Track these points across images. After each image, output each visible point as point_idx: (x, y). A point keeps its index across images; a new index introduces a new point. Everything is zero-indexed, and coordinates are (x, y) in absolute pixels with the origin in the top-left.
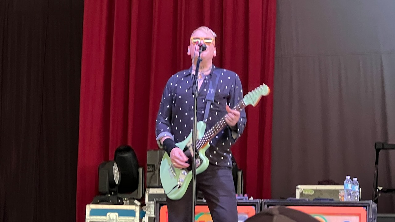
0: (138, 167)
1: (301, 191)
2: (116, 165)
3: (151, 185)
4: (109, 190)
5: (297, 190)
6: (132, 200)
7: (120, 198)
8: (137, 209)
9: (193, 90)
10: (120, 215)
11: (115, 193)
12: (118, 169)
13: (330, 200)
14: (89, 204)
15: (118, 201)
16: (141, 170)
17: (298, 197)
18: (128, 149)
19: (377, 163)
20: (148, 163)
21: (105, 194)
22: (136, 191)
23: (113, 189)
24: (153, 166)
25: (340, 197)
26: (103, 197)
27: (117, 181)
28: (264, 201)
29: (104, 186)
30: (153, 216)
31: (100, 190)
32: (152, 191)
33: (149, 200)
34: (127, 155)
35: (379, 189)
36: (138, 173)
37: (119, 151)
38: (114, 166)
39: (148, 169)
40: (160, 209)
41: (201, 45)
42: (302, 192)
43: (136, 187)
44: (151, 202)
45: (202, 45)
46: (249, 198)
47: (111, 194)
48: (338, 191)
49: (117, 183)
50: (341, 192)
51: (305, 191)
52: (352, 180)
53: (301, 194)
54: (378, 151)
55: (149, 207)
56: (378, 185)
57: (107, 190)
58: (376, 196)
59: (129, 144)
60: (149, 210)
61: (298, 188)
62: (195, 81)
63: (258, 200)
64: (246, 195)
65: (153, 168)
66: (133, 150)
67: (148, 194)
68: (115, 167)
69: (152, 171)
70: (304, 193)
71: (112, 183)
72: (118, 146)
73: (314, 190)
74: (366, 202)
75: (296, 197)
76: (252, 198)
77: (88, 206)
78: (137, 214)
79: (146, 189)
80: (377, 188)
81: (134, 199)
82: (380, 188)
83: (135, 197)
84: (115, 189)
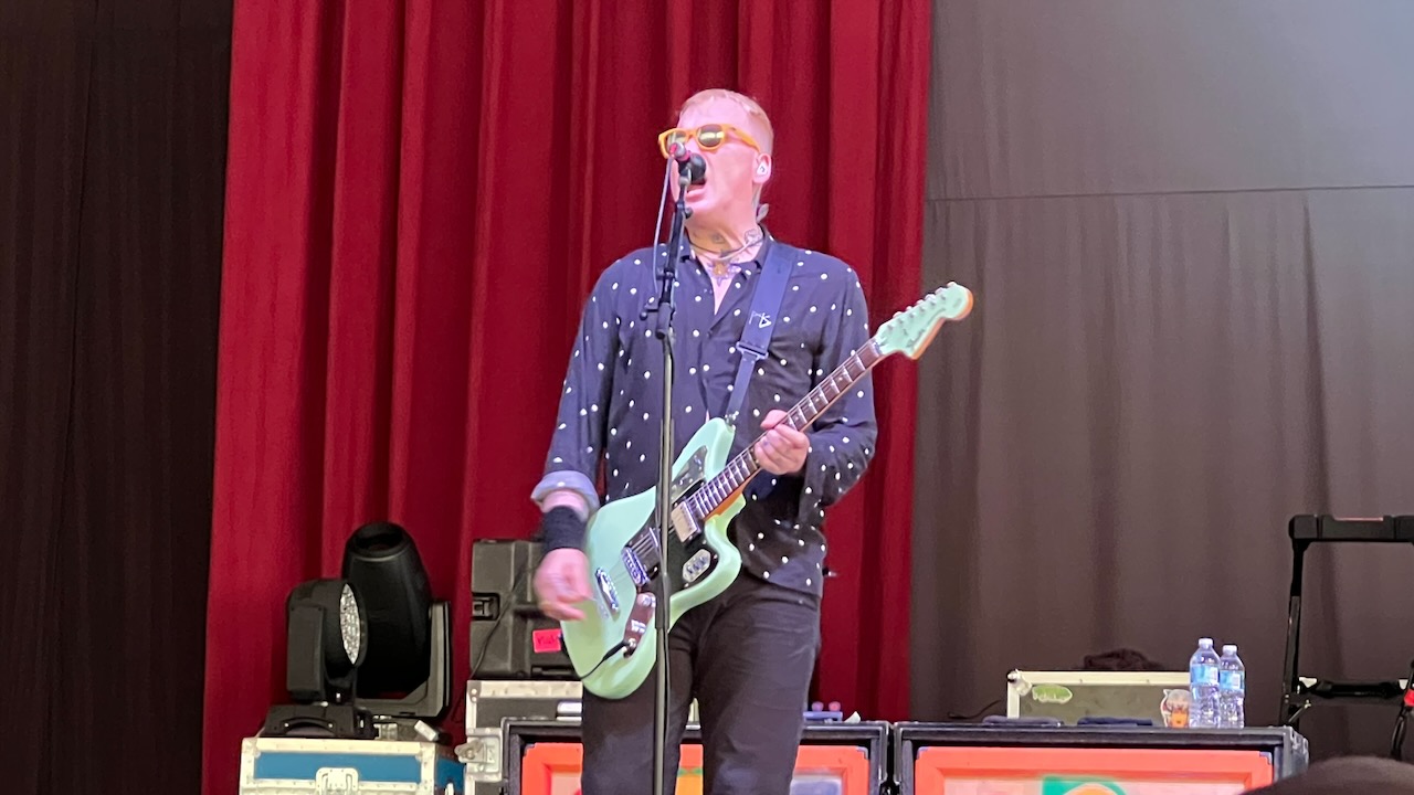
0: (428, 602)
1: (1025, 692)
2: (351, 593)
3: (486, 668)
4: (326, 685)
5: (1009, 684)
6: (409, 723)
7: (363, 715)
8: (427, 754)
9: (661, 321)
10: (364, 777)
11: (346, 698)
12: (356, 611)
13: (1140, 724)
14: (252, 735)
15: (356, 723)
16: (438, 613)
17: (1013, 711)
18: (392, 538)
19: (1296, 589)
20: (475, 588)
21: (309, 699)
22: (420, 690)
23: (338, 682)
24: (494, 598)
25: (1164, 713)
26: (302, 711)
27: (353, 648)
28: (900, 727)
29: (306, 671)
30: (497, 779)
31: (292, 685)
32: (491, 689)
33: (480, 724)
34: (391, 558)
35: (1302, 684)
36: (428, 624)
37: (358, 544)
38: (343, 600)
39: (477, 607)
40: (522, 754)
41: (685, 159)
42: (1030, 695)
43: (422, 673)
44: (488, 731)
45: (689, 160)
46: (844, 718)
47: (332, 700)
48: (1158, 691)
49: (353, 660)
50: (1173, 699)
51: (1040, 693)
52: (1220, 653)
53: (1026, 701)
54: (1300, 546)
55: (479, 747)
56: (1299, 672)
57: (316, 681)
58: (1294, 709)
59: (395, 519)
60: (478, 758)
61: (1012, 681)
62: (666, 289)
63: (877, 725)
64: (835, 706)
65: (495, 606)
66: (410, 540)
67: (475, 699)
68: (348, 600)
69: (490, 618)
70: (1035, 697)
71: (335, 662)
72: (356, 526)
73: (1070, 687)
74: (1271, 731)
75: (1004, 713)
76: (855, 717)
77: (246, 743)
78: (428, 773)
79: (470, 683)
80: (1296, 682)
81: (414, 717)
82: (1309, 682)
83: (417, 715)
84: (345, 683)
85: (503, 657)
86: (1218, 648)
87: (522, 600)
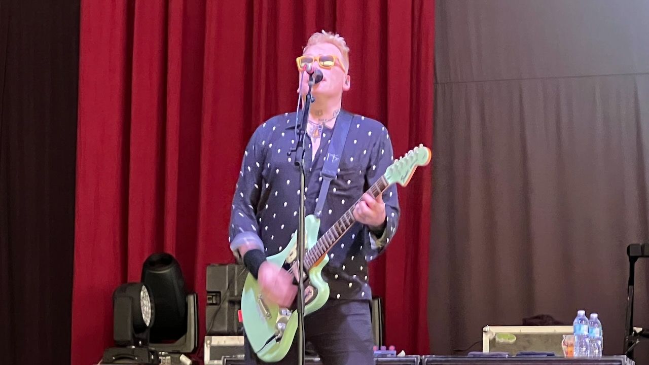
0: (186, 294)
1: (492, 338)
2: (146, 290)
3: (215, 330)
4: (133, 336)
5: (484, 334)
6: (176, 356)
7: (153, 352)
9: (298, 157)
11: (144, 343)
12: (149, 299)
13: (548, 355)
15: (149, 357)
16: (191, 299)
17: (486, 349)
18: (166, 261)
19: (631, 282)
20: (208, 288)
21: (124, 345)
22: (182, 339)
23: (140, 335)
24: (218, 293)
25: (564, 347)
26: (122, 351)
27: (147, 318)
28: (426, 358)
29: (124, 331)
31: (116, 338)
32: (217, 341)
33: (212, 358)
34: (167, 271)
35: (635, 332)
36: (186, 306)
37: (150, 264)
38: (142, 293)
39: (209, 299)
42: (494, 339)
43: (183, 330)
44: (216, 362)
45: (314, 73)
46: (397, 354)
47: (137, 345)
48: (560, 336)
49: (148, 324)
50: (566, 339)
51: (500, 337)
52: (589, 317)
53: (493, 342)
54: (633, 260)
56: (634, 324)
57: (129, 335)
58: (630, 344)
59: (170, 249)
61: (485, 332)
62: (300, 140)
63: (414, 357)
64: (392, 348)
65: (218, 299)
66: (176, 262)
67: (209, 346)
68: (144, 293)
69: (216, 304)
70: (497, 339)
71: (139, 326)
73: (516, 335)
74: (615, 358)
75: (481, 350)
76: (403, 353)
79: (206, 337)
80: (631, 330)
81: (180, 353)
82: (638, 330)
83: (182, 352)
84: (143, 335)
85: (223, 324)
86: (588, 315)
87: (232, 294)
